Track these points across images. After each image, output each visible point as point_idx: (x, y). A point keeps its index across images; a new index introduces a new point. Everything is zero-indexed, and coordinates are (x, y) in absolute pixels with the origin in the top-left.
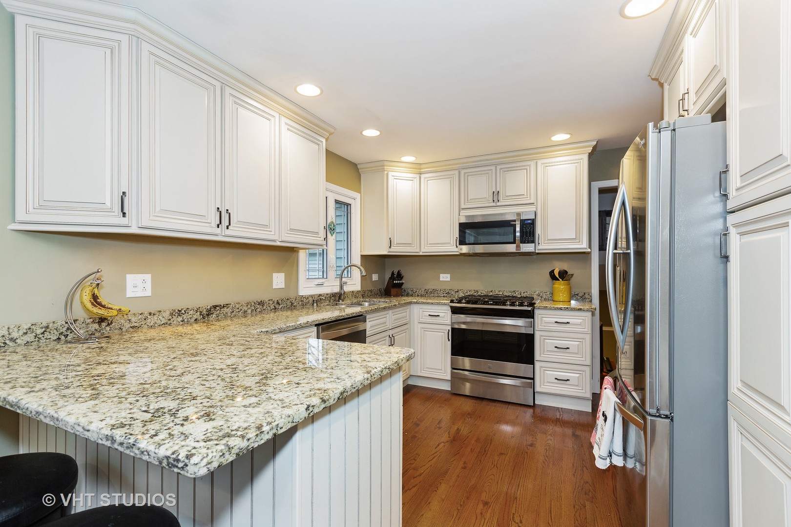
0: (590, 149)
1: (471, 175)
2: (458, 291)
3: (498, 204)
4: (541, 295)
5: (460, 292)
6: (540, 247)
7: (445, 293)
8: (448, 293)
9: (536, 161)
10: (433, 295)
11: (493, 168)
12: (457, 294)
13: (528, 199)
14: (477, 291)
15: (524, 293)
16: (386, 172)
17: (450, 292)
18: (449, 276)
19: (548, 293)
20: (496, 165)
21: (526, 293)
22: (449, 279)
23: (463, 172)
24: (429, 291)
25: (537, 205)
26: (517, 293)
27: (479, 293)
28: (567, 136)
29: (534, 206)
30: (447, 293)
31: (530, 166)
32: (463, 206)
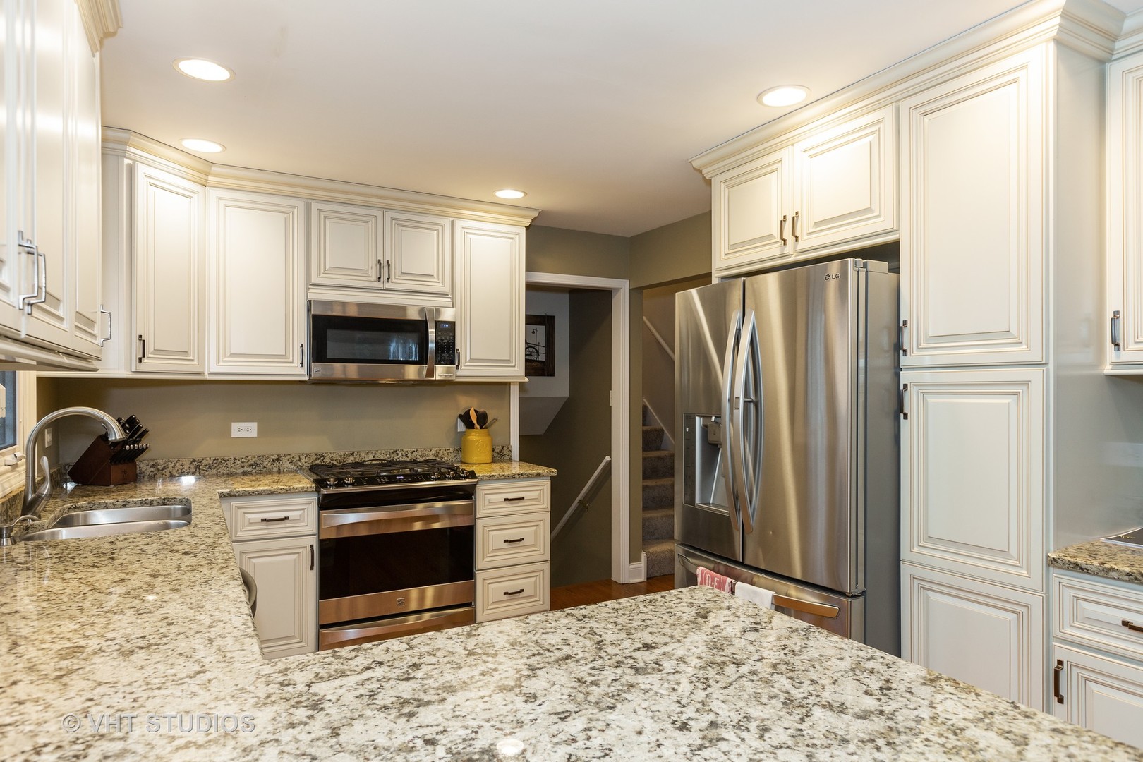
0: (528, 222)
1: (333, 218)
2: (278, 460)
3: (388, 286)
4: (441, 454)
5: (284, 460)
6: (460, 372)
7: (246, 464)
8: (255, 464)
9: (453, 219)
10: (215, 472)
11: (379, 213)
12: (277, 464)
13: (440, 284)
14: (322, 456)
15: (412, 453)
16: (126, 161)
17: (258, 462)
18: (254, 425)
19: (451, 451)
20: (384, 209)
21: (415, 454)
22: (254, 434)
23: (315, 207)
24: (205, 462)
25: (453, 299)
26: (400, 455)
27: (327, 460)
28: (520, 195)
29: (449, 300)
30: (251, 465)
31: (443, 226)
32: (314, 280)
